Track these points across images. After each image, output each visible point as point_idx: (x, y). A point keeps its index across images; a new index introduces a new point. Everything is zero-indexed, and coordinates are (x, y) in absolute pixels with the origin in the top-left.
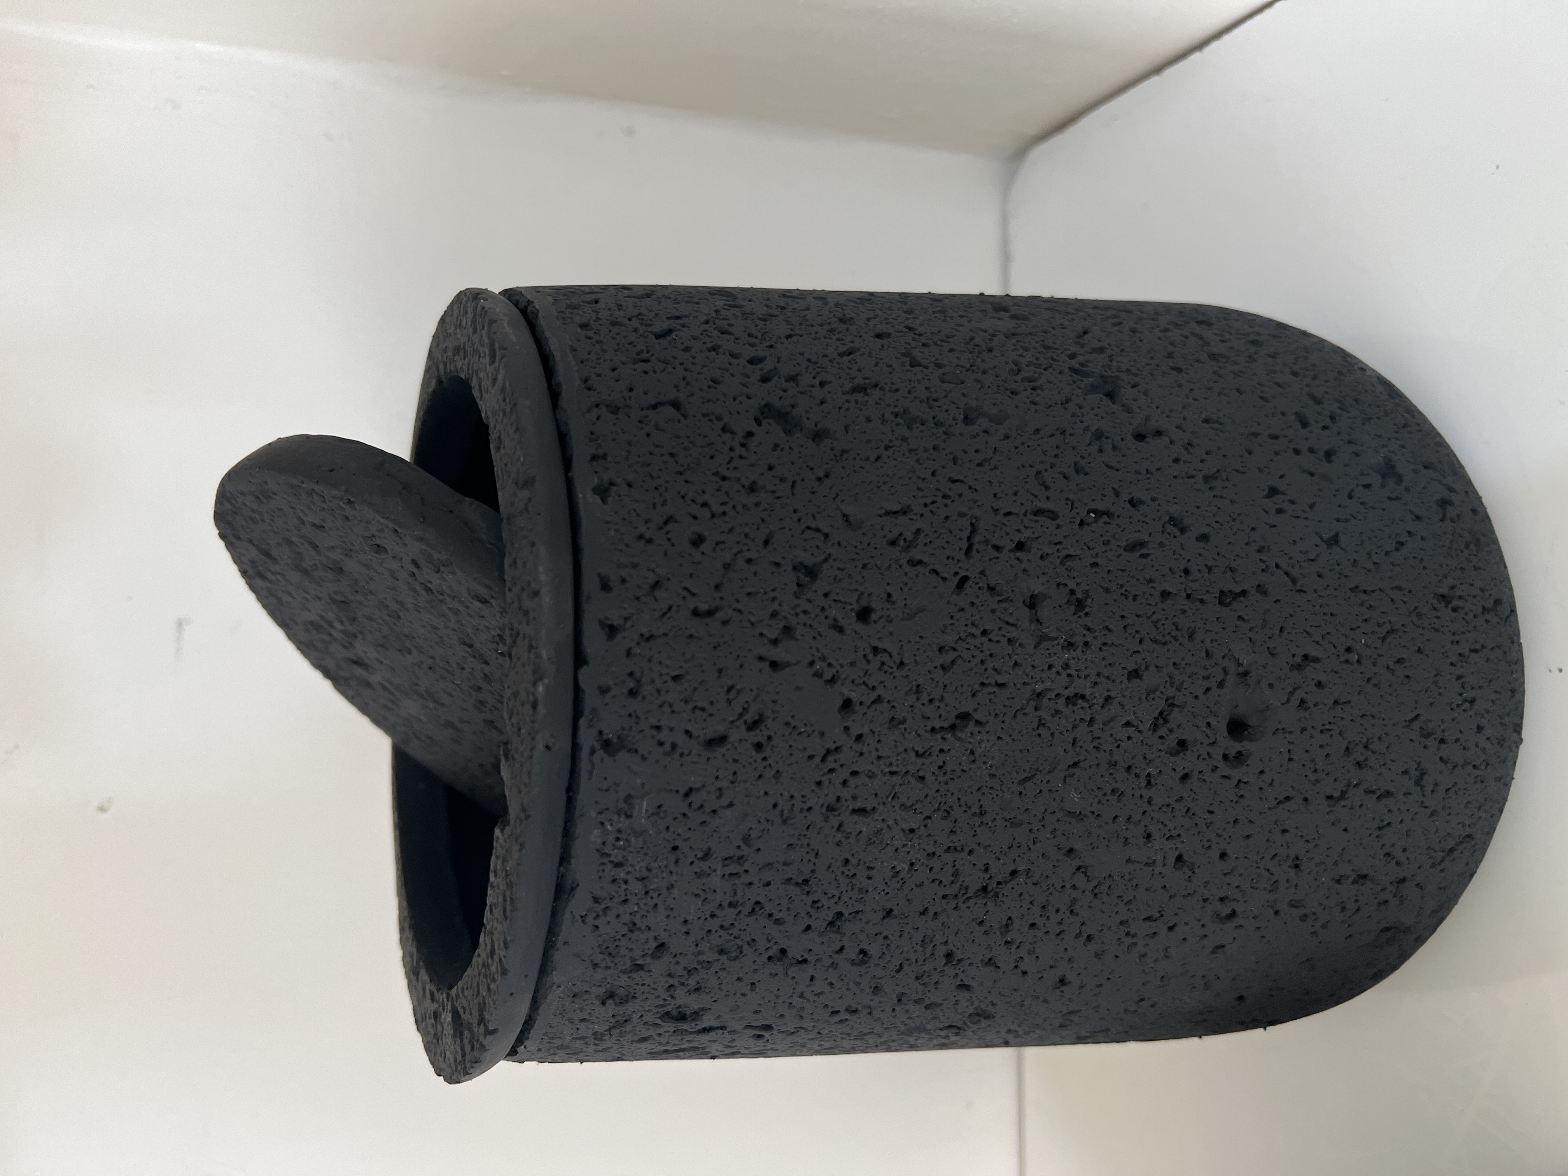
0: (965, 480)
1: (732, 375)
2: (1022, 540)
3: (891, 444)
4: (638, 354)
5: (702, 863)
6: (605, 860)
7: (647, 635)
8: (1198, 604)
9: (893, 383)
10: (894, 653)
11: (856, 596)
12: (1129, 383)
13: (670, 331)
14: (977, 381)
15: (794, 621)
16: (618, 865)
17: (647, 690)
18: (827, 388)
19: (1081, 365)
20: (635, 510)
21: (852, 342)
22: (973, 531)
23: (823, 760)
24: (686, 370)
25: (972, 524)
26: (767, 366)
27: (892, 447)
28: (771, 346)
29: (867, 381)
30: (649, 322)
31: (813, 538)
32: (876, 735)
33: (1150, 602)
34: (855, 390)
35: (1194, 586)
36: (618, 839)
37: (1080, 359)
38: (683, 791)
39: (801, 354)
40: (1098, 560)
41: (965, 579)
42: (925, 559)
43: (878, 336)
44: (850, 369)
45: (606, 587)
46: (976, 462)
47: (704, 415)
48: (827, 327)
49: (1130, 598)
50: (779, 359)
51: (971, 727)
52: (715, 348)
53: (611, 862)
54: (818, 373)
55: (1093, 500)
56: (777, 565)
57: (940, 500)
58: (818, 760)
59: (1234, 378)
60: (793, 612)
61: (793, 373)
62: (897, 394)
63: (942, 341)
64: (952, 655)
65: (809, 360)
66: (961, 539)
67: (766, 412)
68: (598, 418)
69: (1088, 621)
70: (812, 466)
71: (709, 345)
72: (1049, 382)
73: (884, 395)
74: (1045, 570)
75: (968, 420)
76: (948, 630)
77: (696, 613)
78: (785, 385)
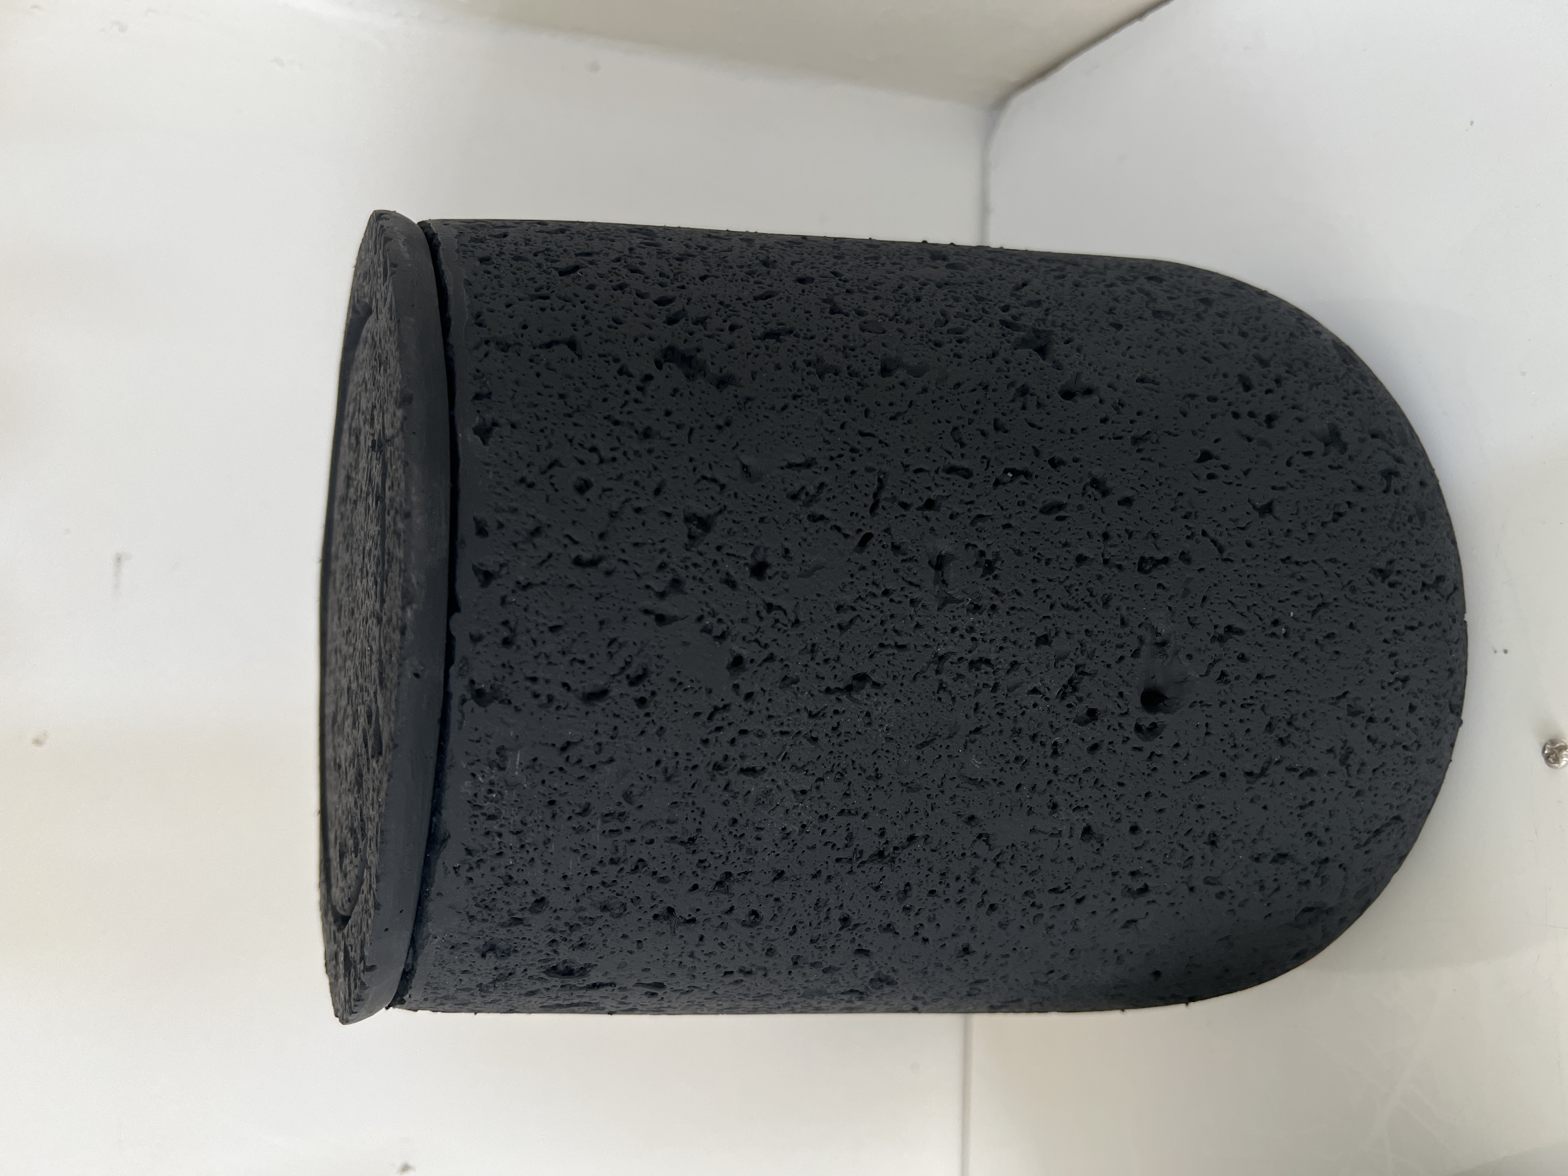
0: (876, 433)
1: (636, 315)
2: (932, 498)
3: (799, 394)
4: (537, 290)
5: (580, 819)
6: (477, 812)
7: (524, 583)
8: (1116, 571)
9: (808, 330)
10: (789, 609)
11: (751, 550)
12: (1063, 338)
13: (577, 268)
14: (900, 331)
15: (682, 573)
16: (491, 817)
17: (522, 639)
18: (736, 333)
19: (1014, 317)
20: (517, 452)
21: (770, 286)
22: (881, 486)
23: (710, 718)
24: (586, 308)
25: (880, 480)
26: (675, 307)
27: (800, 397)
28: (683, 287)
29: (781, 327)
30: (556, 258)
31: (707, 489)
32: (767, 694)
33: (1065, 567)
34: (767, 335)
35: (1113, 551)
36: (490, 791)
37: (1013, 311)
38: (559, 745)
39: (714, 296)
40: (1012, 522)
41: (869, 536)
42: (827, 514)
43: (801, 281)
44: (764, 313)
45: (482, 531)
46: (889, 416)
47: (600, 356)
48: (746, 269)
49: (1043, 562)
50: (689, 300)
51: (868, 688)
52: (621, 287)
53: (484, 814)
54: (729, 317)
55: (1011, 459)
56: (668, 515)
57: (847, 454)
58: (704, 718)
59: (1177, 336)
60: (682, 564)
61: (702, 315)
62: (812, 341)
63: (868, 288)
64: (851, 615)
65: (721, 303)
66: (866, 495)
67: (669, 355)
68: (486, 355)
69: (996, 584)
70: (712, 413)
71: (615, 283)
72: (977, 334)
73: (798, 342)
74: (954, 531)
75: (885, 371)
76: (847, 589)
77: (578, 562)
78: (692, 327)
